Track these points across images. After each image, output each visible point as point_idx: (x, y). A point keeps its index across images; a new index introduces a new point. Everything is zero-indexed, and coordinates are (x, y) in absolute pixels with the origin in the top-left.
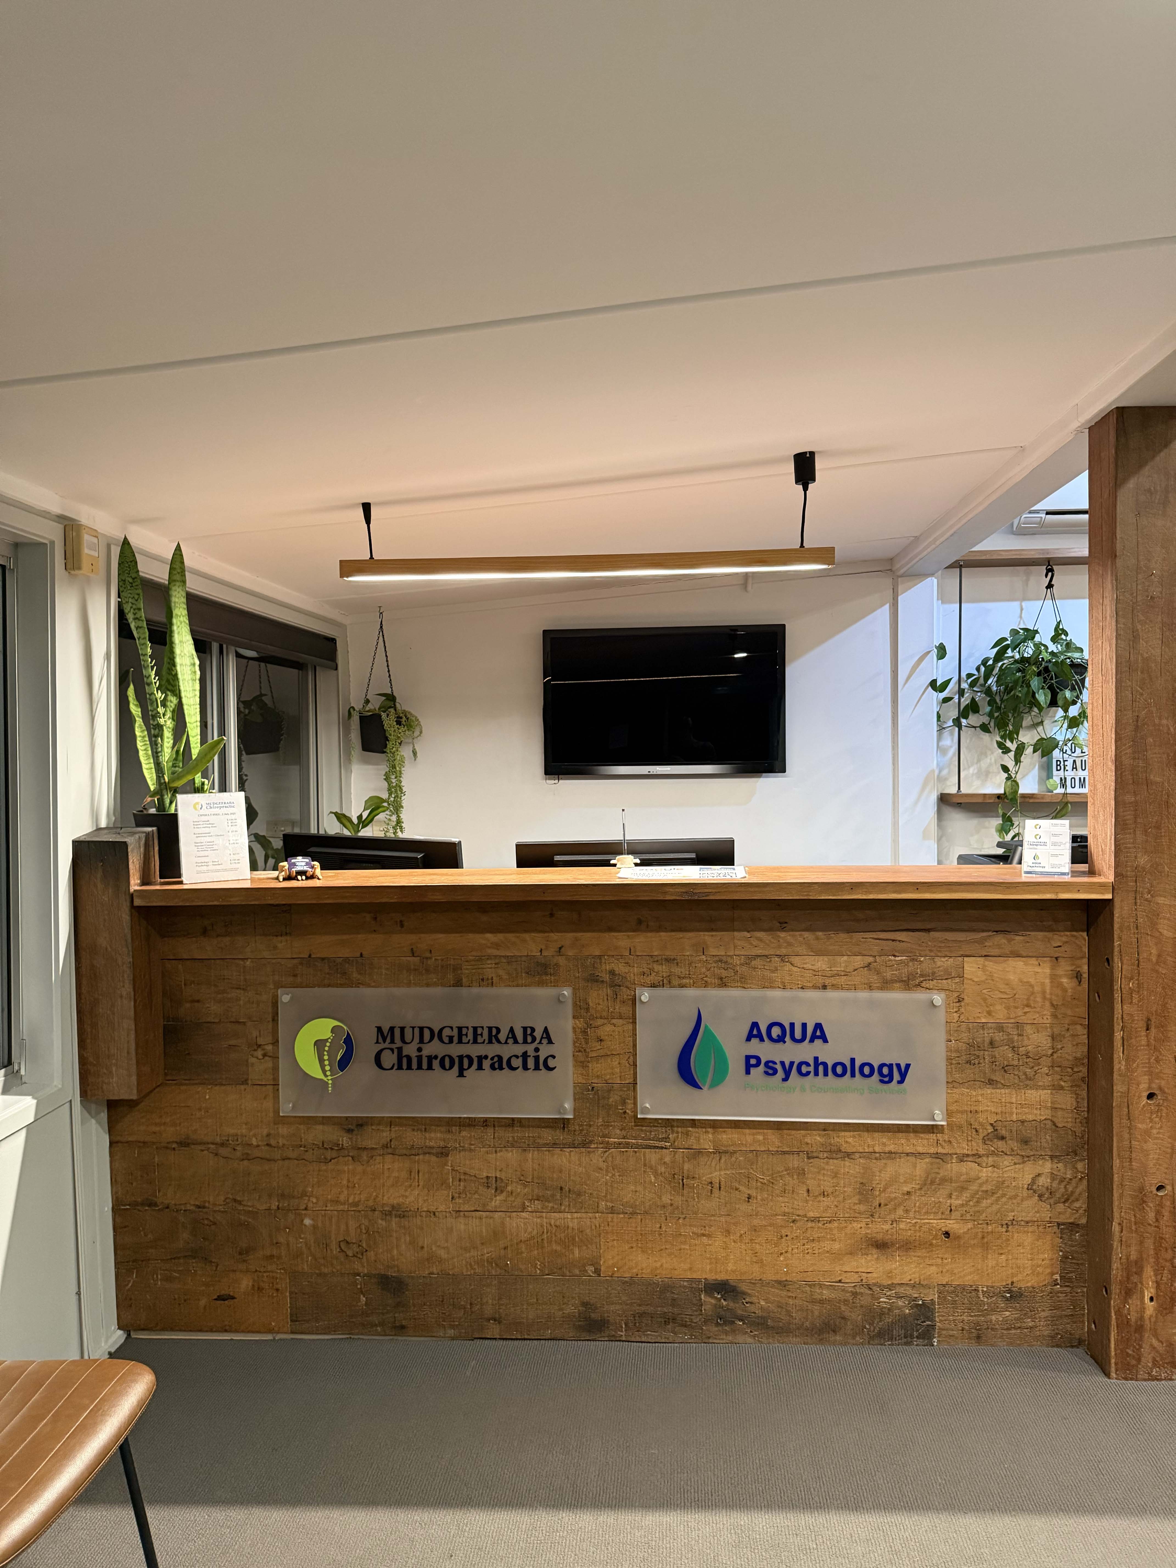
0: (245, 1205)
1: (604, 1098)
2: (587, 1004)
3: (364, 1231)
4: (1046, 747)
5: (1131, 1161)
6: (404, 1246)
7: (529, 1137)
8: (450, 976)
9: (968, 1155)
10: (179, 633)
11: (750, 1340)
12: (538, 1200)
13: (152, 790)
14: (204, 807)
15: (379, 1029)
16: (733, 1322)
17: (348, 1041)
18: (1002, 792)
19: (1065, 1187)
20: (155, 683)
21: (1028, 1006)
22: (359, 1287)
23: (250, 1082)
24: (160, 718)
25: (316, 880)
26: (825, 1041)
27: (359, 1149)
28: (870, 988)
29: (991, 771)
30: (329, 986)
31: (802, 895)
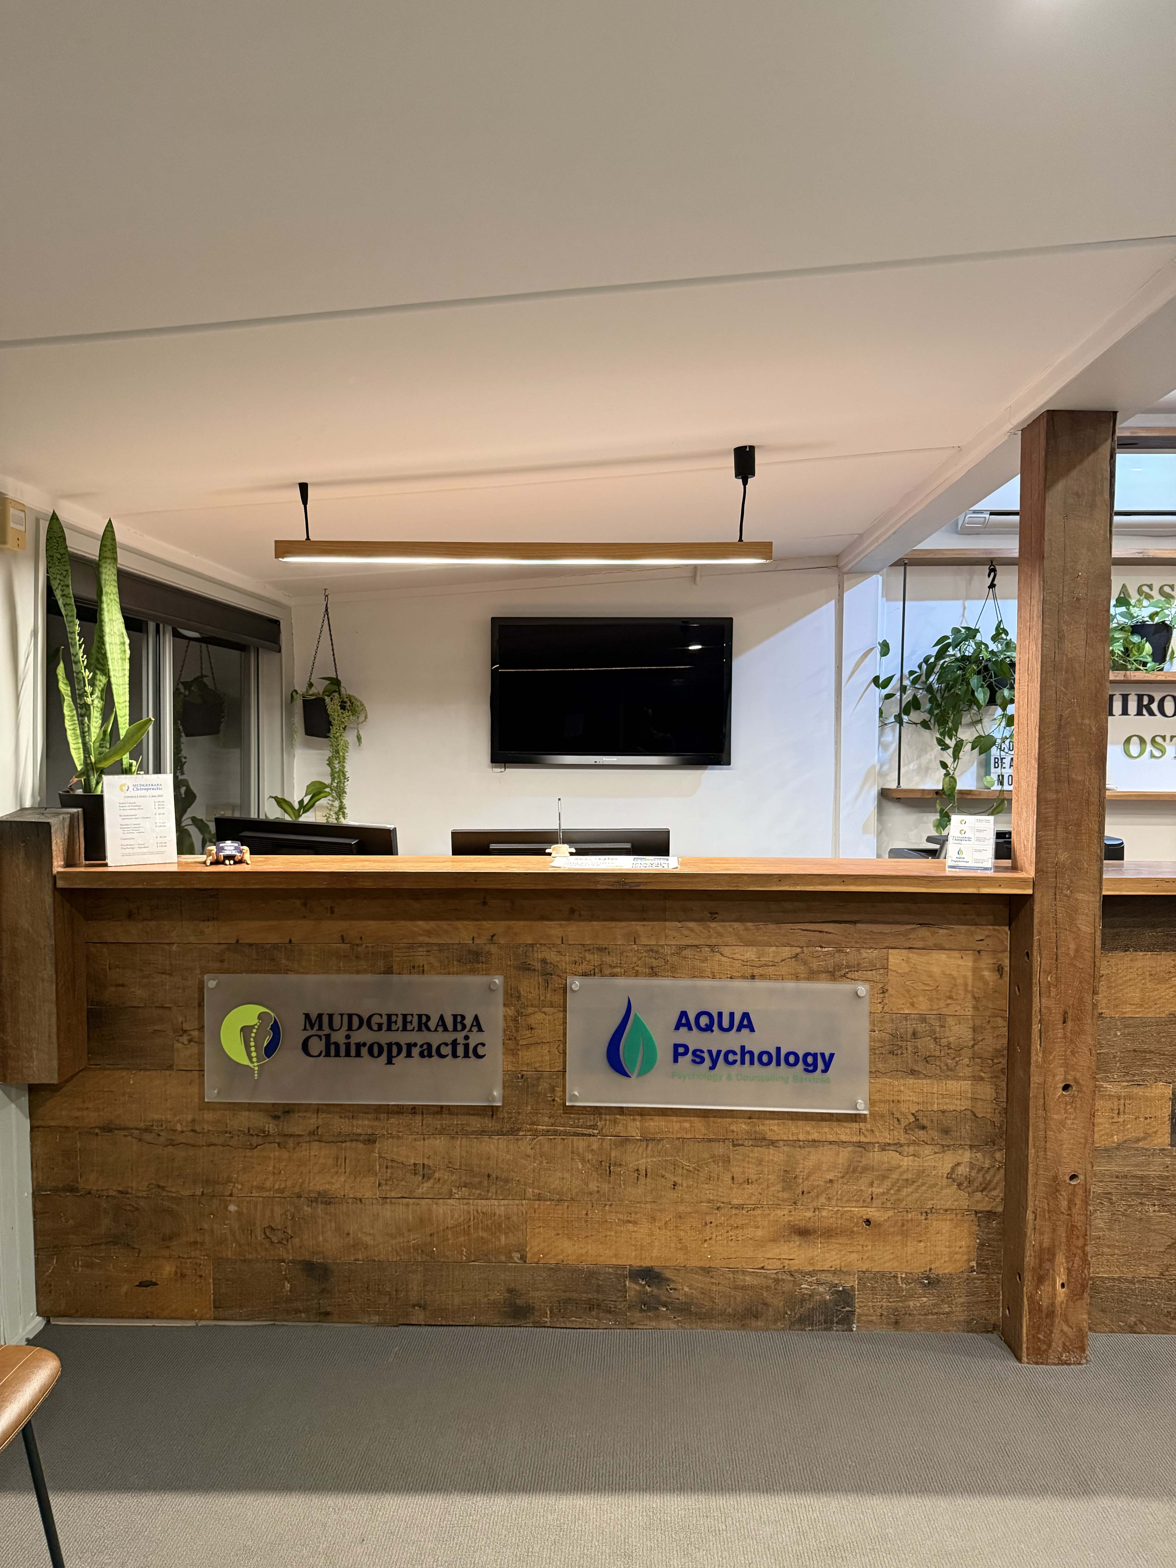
0: (168, 1192)
1: (533, 1085)
2: (519, 992)
3: (289, 1218)
4: (983, 745)
5: (1045, 1151)
6: (329, 1233)
7: (457, 1124)
8: (381, 963)
9: (889, 1144)
10: (108, 611)
11: (672, 1326)
12: (465, 1187)
13: (79, 770)
14: (131, 789)
15: (307, 1016)
16: (657, 1309)
17: (275, 1028)
18: (940, 788)
19: (983, 1176)
20: (83, 661)
21: (950, 998)
22: (284, 1273)
23: (175, 1067)
24: (88, 697)
25: (244, 865)
26: (752, 1030)
27: (286, 1135)
28: (797, 978)
29: (930, 767)
30: (256, 972)
31: (732, 887)
